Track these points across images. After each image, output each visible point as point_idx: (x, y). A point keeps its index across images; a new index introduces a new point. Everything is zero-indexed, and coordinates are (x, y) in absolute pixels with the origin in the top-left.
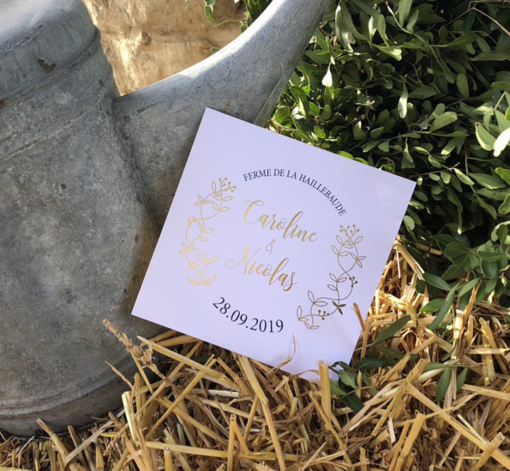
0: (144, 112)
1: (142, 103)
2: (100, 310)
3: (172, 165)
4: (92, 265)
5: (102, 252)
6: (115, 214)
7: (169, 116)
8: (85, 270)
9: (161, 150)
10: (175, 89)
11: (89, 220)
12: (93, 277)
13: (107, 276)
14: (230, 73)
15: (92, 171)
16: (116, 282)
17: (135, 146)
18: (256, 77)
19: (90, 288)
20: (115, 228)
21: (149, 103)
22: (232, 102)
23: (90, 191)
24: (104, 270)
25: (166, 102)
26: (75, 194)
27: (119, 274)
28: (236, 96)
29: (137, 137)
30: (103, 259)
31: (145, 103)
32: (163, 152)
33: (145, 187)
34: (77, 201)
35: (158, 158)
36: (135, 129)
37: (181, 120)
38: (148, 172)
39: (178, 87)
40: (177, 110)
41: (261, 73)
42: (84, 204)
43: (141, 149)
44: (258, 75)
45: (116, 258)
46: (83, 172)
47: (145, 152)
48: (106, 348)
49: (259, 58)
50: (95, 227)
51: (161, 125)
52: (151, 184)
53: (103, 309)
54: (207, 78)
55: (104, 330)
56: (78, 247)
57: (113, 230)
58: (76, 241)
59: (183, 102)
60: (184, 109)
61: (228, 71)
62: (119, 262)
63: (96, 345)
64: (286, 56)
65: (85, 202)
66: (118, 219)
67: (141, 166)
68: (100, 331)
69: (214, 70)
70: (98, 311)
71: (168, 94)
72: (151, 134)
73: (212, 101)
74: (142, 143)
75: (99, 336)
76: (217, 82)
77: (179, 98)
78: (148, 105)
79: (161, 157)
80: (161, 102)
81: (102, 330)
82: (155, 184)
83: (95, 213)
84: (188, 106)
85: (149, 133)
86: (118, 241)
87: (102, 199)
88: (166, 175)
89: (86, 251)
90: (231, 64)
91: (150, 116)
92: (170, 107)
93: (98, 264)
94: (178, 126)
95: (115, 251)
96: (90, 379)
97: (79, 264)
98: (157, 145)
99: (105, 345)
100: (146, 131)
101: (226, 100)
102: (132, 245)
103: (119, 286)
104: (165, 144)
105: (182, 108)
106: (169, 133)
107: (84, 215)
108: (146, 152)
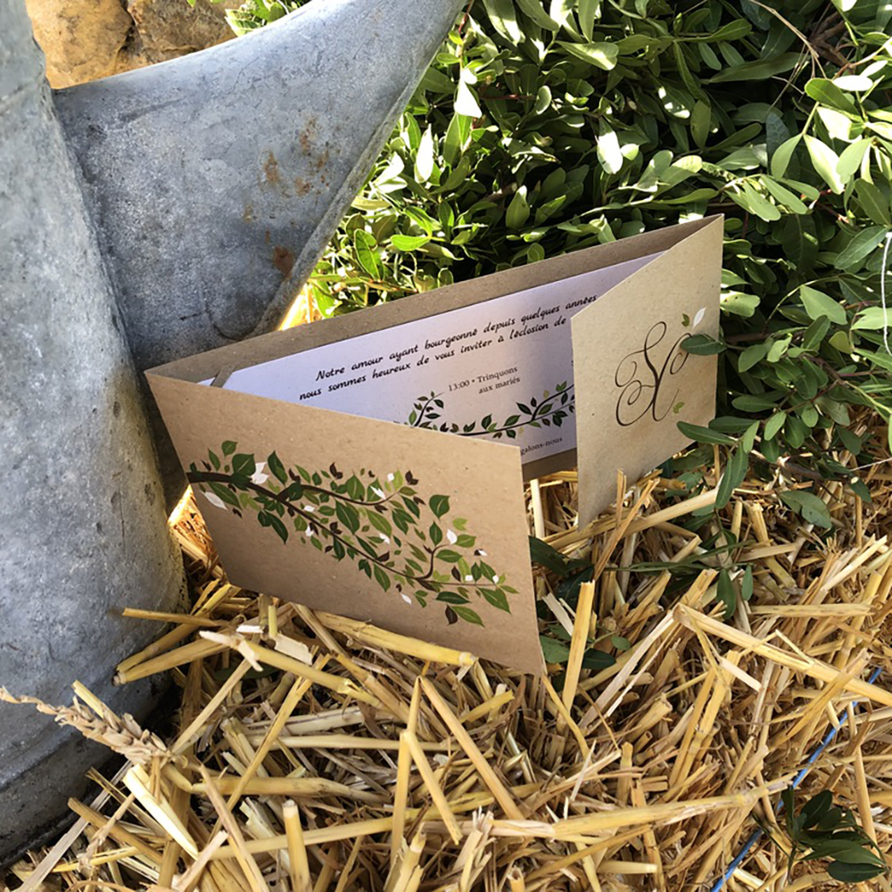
0: (135, 122)
1: (129, 102)
2: (48, 573)
3: (186, 249)
4: (39, 462)
5: (59, 433)
6: (81, 344)
7: (191, 137)
8: (23, 474)
9: (167, 212)
10: (204, 78)
11: (37, 349)
12: (40, 490)
13: (66, 490)
14: (320, 58)
15: (41, 233)
16: (84, 505)
17: (110, 200)
18: (369, 74)
19: (30, 518)
20: (82, 378)
21: (148, 103)
22: (321, 118)
23: (39, 279)
24: (61, 473)
25: (185, 104)
26: (11, 281)
27: (88, 486)
28: (329, 107)
29: (117, 179)
30: (60, 449)
31: (138, 101)
32: (171, 218)
33: (125, 298)
34: (14, 297)
35: (160, 230)
36: (114, 158)
37: (217, 146)
38: (134, 262)
39: (212, 75)
40: (210, 123)
41: (379, 65)
42: (29, 308)
43: (123, 207)
44: (373, 69)
45: (83, 449)
46: (25, 232)
47: (131, 213)
48: (58, 664)
49: (377, 35)
50: (48, 370)
51: (173, 154)
52: (137, 290)
53: (56, 569)
54: (274, 62)
55: (54, 621)
56: (11, 414)
57: (78, 381)
58: (8, 398)
59: (224, 108)
60: (224, 122)
61: (316, 54)
62: (88, 458)
63: (34, 659)
64: (422, 39)
65: (31, 303)
66: (87, 358)
67: (121, 248)
68: (45, 622)
69: (286, 48)
70: (44, 576)
71: (190, 87)
72: (148, 173)
73: (282, 113)
74: (127, 194)
75: (44, 637)
76: (293, 72)
77: (215, 97)
78: (145, 106)
79: (166, 228)
80: (175, 104)
81: (51, 621)
82: (147, 292)
83: (48, 335)
84: (233, 118)
85: (144, 171)
86: (86, 408)
87: (59, 304)
88: (172, 273)
89: (27, 426)
90: (322, 40)
91: (148, 131)
92: (195, 115)
93: (50, 460)
94: (209, 159)
95: (81, 432)
96: (16, 744)
97: (11, 457)
98: (161, 200)
99: (56, 656)
100: (137, 166)
101: (308, 112)
102: (111, 423)
103: (89, 516)
104: (178, 199)
105: (220, 121)
106: (189, 175)
107: (27, 335)
108: (134, 214)
